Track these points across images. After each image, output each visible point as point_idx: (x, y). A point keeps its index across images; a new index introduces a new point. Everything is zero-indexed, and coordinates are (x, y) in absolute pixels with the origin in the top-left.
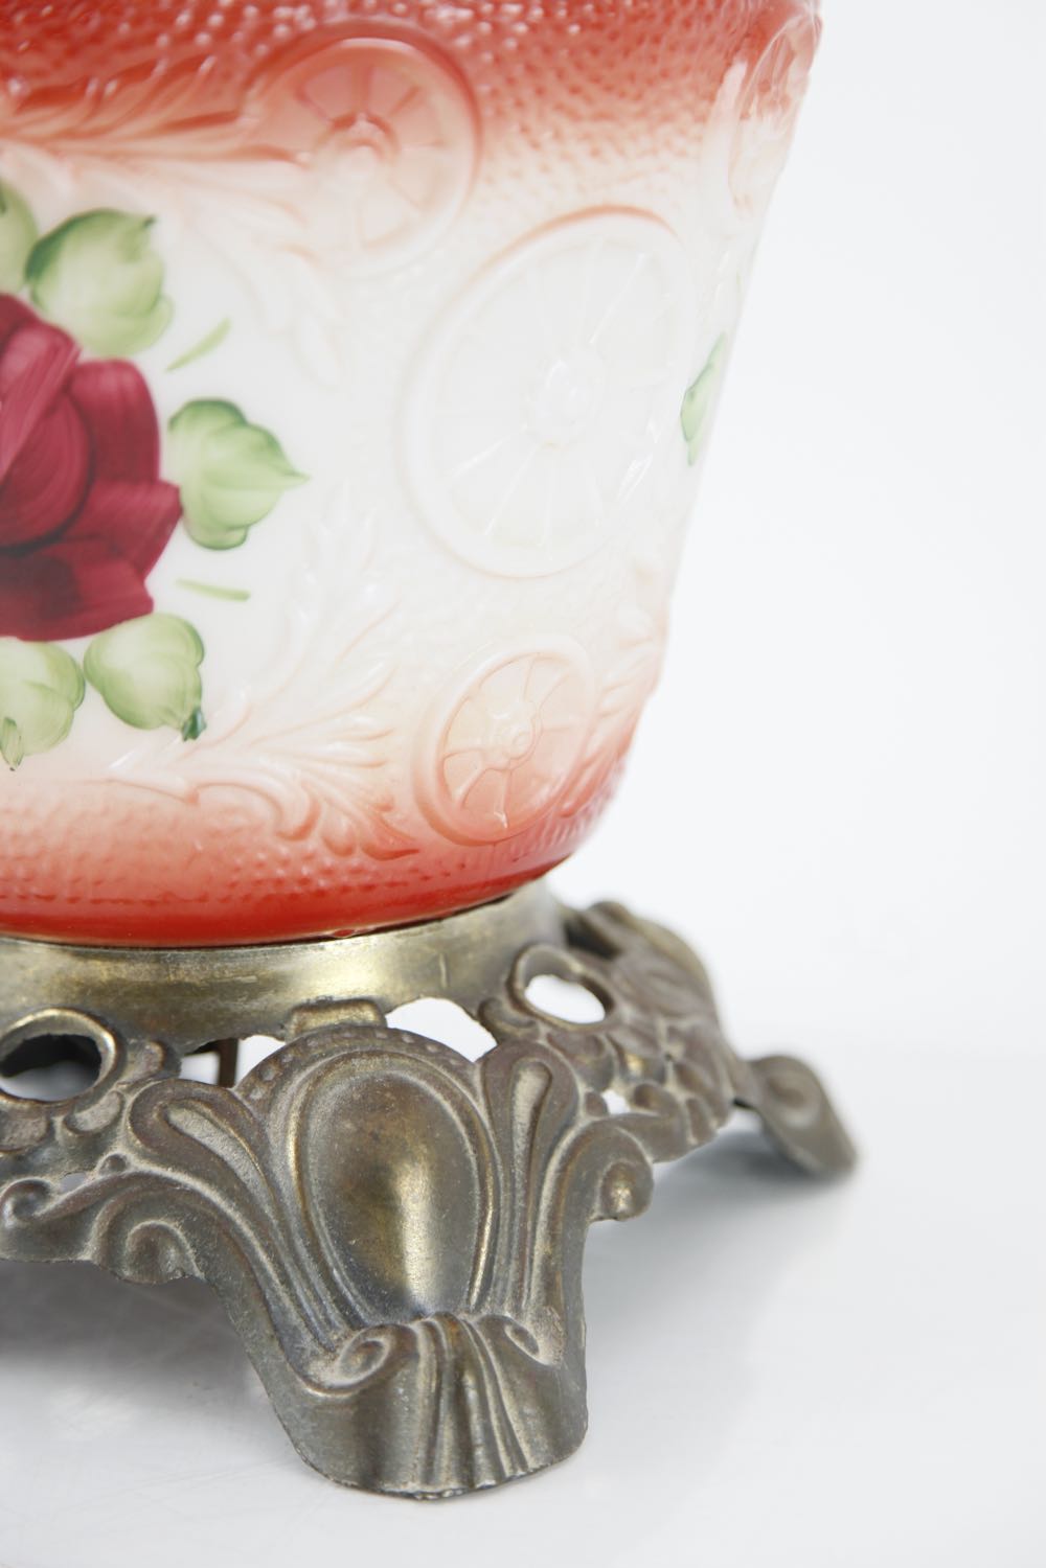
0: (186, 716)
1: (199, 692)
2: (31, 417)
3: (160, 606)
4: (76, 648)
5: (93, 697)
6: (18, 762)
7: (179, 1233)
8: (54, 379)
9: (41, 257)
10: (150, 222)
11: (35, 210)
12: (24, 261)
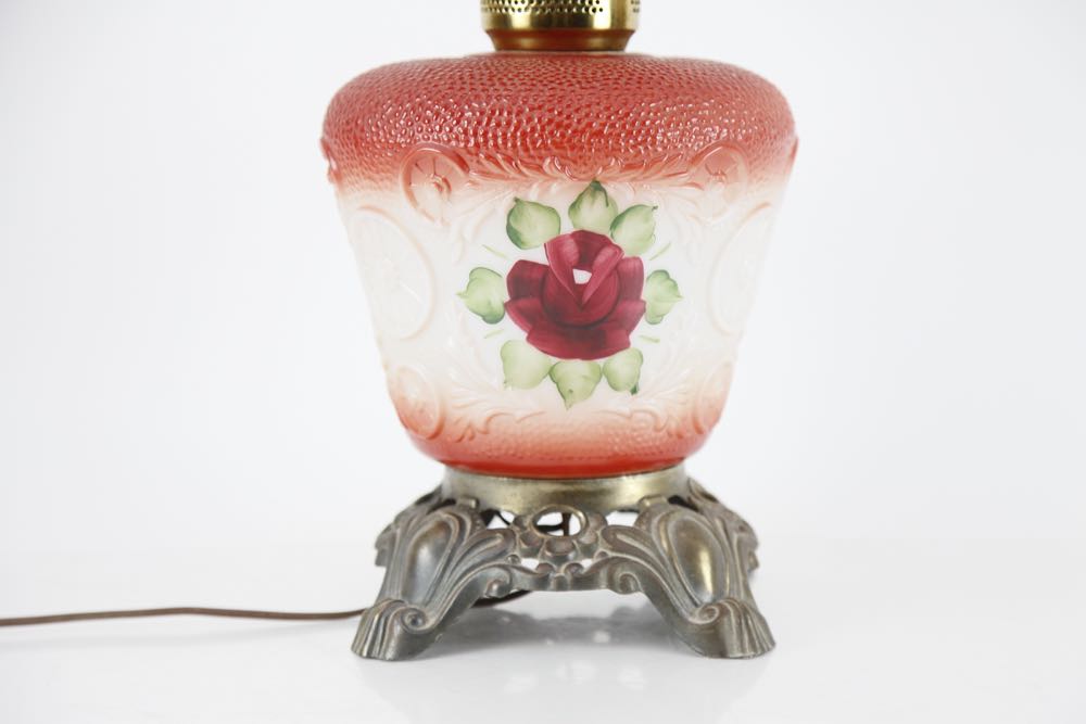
0: (632, 386)
1: (639, 377)
2: (603, 277)
3: (632, 345)
4: (601, 362)
5: (604, 379)
6: (570, 406)
7: (635, 576)
8: (613, 264)
9: (616, 222)
10: (655, 208)
11: (619, 204)
12: (610, 223)
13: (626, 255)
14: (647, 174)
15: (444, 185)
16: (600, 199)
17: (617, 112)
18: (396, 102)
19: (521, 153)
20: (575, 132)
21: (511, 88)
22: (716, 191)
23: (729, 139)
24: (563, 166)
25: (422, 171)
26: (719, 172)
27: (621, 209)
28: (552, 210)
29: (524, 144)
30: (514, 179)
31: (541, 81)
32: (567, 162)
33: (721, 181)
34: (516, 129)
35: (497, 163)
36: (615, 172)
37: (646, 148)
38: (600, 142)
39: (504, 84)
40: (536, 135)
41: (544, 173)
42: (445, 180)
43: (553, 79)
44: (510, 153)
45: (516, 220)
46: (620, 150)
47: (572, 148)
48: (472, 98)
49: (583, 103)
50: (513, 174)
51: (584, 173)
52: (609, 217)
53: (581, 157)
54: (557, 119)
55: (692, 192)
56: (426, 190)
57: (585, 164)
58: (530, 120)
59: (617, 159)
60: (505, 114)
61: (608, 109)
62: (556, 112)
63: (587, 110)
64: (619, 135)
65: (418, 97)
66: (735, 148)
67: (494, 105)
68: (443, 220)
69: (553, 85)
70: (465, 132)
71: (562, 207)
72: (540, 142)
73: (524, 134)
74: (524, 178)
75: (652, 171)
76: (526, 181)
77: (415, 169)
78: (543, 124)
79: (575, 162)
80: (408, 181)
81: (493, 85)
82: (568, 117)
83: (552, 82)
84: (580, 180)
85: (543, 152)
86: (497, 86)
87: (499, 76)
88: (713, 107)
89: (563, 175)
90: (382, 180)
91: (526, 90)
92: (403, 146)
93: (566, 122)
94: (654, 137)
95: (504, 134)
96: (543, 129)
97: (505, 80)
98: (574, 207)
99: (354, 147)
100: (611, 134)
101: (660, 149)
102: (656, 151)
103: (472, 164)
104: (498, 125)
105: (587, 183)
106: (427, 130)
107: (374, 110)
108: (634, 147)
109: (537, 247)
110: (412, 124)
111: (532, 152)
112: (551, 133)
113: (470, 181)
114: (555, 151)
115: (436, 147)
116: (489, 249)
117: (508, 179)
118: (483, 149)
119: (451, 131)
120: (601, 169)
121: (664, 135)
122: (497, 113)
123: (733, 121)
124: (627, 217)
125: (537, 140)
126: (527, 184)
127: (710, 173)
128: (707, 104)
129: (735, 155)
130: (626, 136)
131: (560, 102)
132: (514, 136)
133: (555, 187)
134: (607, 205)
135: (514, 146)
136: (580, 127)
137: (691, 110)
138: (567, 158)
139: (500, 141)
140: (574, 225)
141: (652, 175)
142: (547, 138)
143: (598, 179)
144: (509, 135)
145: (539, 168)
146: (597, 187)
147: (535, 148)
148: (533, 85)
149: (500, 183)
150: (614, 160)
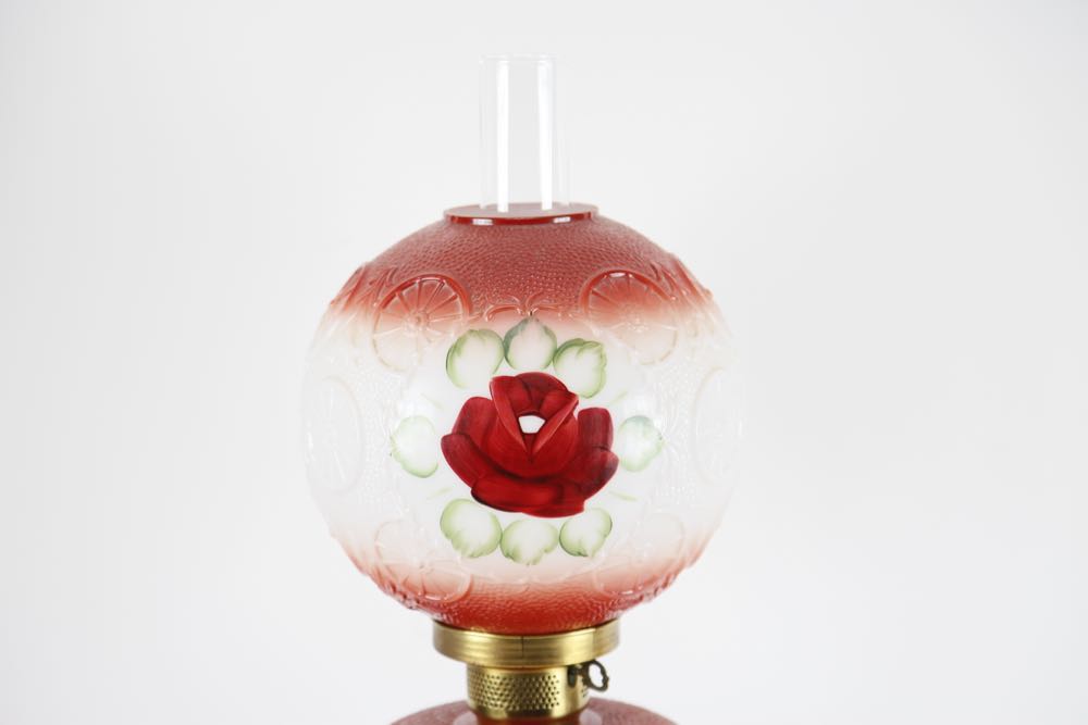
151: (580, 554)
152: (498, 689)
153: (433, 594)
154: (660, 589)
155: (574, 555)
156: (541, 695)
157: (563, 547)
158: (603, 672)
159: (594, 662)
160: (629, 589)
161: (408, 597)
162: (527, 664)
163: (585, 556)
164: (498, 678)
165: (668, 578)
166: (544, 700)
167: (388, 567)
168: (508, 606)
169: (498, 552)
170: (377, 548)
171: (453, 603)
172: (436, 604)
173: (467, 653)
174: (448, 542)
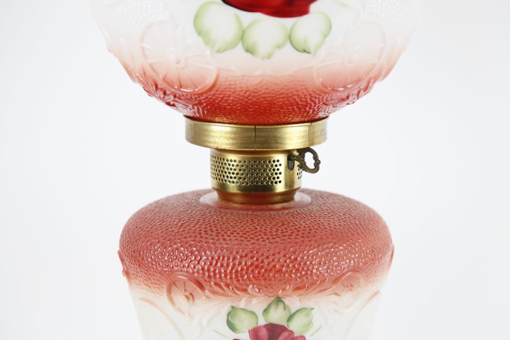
9: (290, 318)
10: (312, 309)
11: (291, 309)
12: (287, 318)
13: (296, 335)
14: (308, 292)
15: (191, 297)
16: (281, 306)
17: (290, 258)
18: (162, 246)
19: (235, 282)
20: (266, 270)
21: (228, 242)
22: (347, 296)
23: (354, 267)
24: (259, 290)
25: (177, 287)
26: (350, 286)
27: (293, 311)
28: (253, 313)
29: (237, 277)
30: (231, 296)
31: (246, 238)
32: (262, 287)
33: (351, 290)
34: (232, 269)
35: (221, 287)
36: (289, 292)
37: (307, 278)
38: (280, 276)
39: (225, 240)
40: (244, 272)
41: (249, 293)
42: (191, 294)
43: (253, 236)
44: (229, 281)
45: (232, 318)
46: (292, 280)
47: (265, 279)
48: (207, 248)
49: (272, 252)
50: (230, 293)
51: (271, 293)
52: (285, 315)
53: (269, 285)
54: (256, 263)
55: (334, 297)
56: (180, 298)
57: (272, 288)
58: (240, 263)
59: (290, 285)
60: (226, 259)
61: (285, 256)
62: (255, 259)
63: (273, 257)
64: (291, 271)
65: (175, 244)
66: (359, 272)
67: (220, 253)
68: (189, 315)
69: (253, 241)
70: (203, 269)
71: (259, 311)
72: (246, 277)
73: (237, 271)
74: (236, 296)
75: (310, 290)
76: (238, 297)
77: (173, 286)
78: (248, 266)
79: (266, 287)
80: (169, 292)
81: (218, 240)
82: (262, 262)
83: (253, 238)
84: (269, 296)
85: (248, 282)
86: (221, 241)
87: (222, 233)
88: (346, 248)
89: (259, 295)
90: (154, 288)
91: (238, 244)
92: (167, 273)
93: (261, 265)
94: (312, 271)
95: (225, 271)
96: (248, 269)
97: (225, 237)
98: (266, 311)
99: (138, 266)
100: (287, 271)
101: (315, 278)
102: (313, 279)
103: (207, 287)
104: (222, 266)
105: (273, 298)
106: (180, 266)
107: (149, 248)
108: (300, 277)
109: (244, 332)
110: (172, 261)
111: (241, 282)
112: (253, 271)
113: (205, 296)
114: (254, 281)
115: (185, 276)
116: (216, 331)
117: (227, 296)
118: (213, 279)
119: (194, 267)
120: (281, 291)
121: (317, 269)
122: (221, 258)
123: (357, 255)
124: (296, 315)
125: (244, 276)
126: (239, 299)
127: (344, 287)
128: (341, 248)
129: (358, 275)
130: (295, 272)
131: (257, 252)
132: (231, 272)
133: (254, 301)
134: (285, 309)
135: (231, 278)
136: (269, 268)
137: (333, 252)
138: (261, 285)
139: (223, 275)
140: (266, 320)
141: (310, 292)
142: (250, 274)
143: (280, 296)
144: (228, 272)
145: (245, 291)
146: (279, 300)
147: (243, 280)
148: (242, 241)
149: (223, 298)
150: (288, 286)
151: (305, 51)
152: (235, 170)
153: (187, 87)
154: (362, 92)
155: (301, 52)
156: (267, 174)
157: (291, 43)
158: (316, 157)
159: (308, 150)
160: (340, 87)
161: (168, 92)
162: (258, 148)
163: (309, 53)
164: (235, 161)
165: (369, 83)
166: (269, 178)
167: (151, 65)
168: (246, 95)
169: (240, 48)
170: (143, 49)
171: (202, 94)
172: (189, 96)
173: (212, 140)
174: (199, 40)
